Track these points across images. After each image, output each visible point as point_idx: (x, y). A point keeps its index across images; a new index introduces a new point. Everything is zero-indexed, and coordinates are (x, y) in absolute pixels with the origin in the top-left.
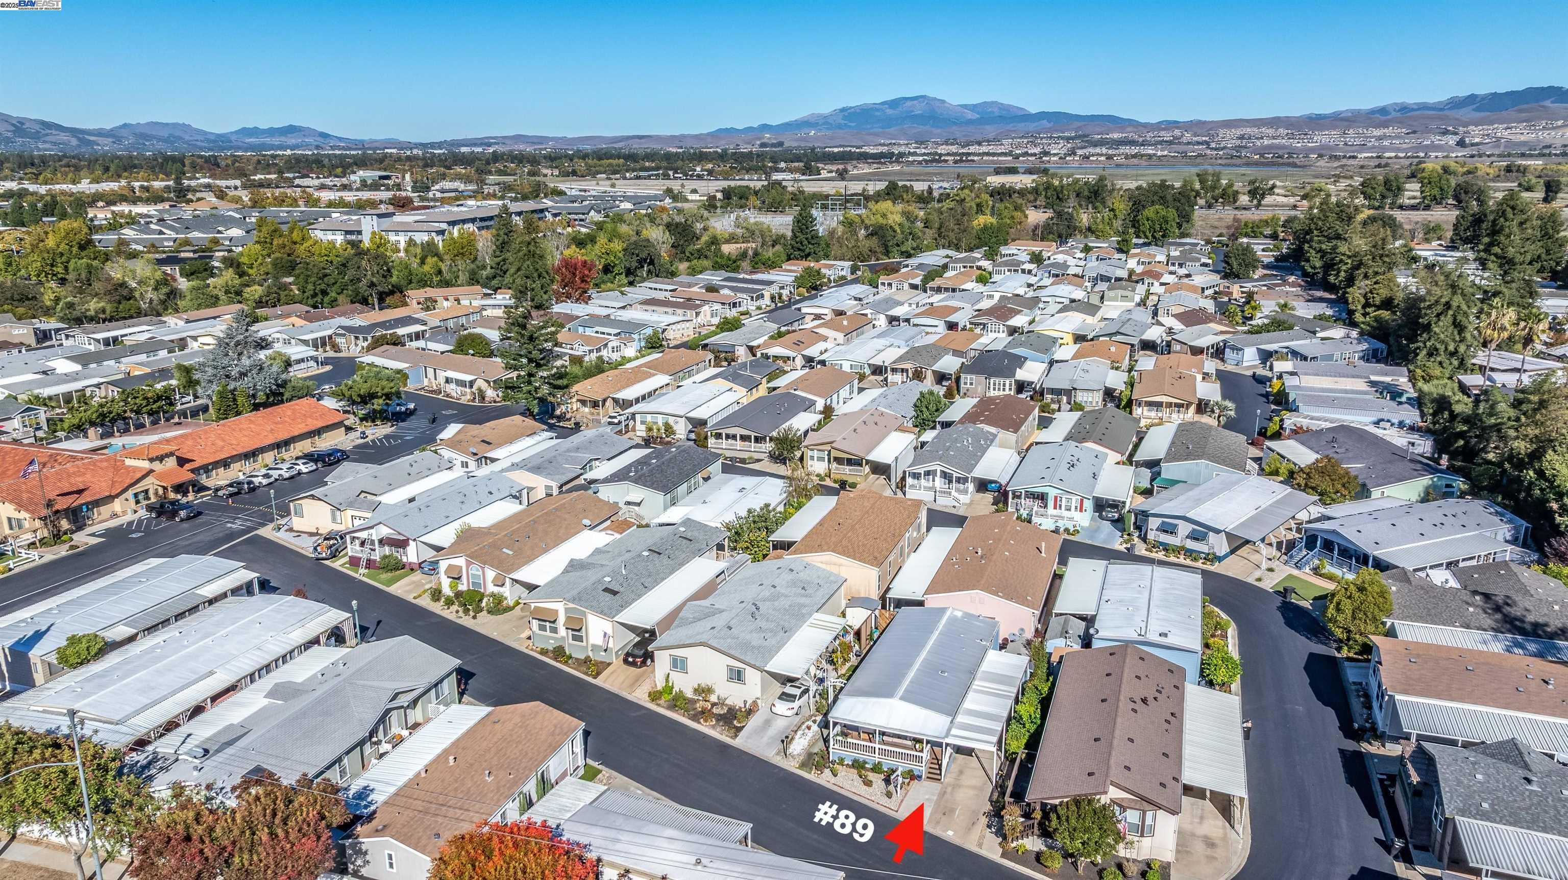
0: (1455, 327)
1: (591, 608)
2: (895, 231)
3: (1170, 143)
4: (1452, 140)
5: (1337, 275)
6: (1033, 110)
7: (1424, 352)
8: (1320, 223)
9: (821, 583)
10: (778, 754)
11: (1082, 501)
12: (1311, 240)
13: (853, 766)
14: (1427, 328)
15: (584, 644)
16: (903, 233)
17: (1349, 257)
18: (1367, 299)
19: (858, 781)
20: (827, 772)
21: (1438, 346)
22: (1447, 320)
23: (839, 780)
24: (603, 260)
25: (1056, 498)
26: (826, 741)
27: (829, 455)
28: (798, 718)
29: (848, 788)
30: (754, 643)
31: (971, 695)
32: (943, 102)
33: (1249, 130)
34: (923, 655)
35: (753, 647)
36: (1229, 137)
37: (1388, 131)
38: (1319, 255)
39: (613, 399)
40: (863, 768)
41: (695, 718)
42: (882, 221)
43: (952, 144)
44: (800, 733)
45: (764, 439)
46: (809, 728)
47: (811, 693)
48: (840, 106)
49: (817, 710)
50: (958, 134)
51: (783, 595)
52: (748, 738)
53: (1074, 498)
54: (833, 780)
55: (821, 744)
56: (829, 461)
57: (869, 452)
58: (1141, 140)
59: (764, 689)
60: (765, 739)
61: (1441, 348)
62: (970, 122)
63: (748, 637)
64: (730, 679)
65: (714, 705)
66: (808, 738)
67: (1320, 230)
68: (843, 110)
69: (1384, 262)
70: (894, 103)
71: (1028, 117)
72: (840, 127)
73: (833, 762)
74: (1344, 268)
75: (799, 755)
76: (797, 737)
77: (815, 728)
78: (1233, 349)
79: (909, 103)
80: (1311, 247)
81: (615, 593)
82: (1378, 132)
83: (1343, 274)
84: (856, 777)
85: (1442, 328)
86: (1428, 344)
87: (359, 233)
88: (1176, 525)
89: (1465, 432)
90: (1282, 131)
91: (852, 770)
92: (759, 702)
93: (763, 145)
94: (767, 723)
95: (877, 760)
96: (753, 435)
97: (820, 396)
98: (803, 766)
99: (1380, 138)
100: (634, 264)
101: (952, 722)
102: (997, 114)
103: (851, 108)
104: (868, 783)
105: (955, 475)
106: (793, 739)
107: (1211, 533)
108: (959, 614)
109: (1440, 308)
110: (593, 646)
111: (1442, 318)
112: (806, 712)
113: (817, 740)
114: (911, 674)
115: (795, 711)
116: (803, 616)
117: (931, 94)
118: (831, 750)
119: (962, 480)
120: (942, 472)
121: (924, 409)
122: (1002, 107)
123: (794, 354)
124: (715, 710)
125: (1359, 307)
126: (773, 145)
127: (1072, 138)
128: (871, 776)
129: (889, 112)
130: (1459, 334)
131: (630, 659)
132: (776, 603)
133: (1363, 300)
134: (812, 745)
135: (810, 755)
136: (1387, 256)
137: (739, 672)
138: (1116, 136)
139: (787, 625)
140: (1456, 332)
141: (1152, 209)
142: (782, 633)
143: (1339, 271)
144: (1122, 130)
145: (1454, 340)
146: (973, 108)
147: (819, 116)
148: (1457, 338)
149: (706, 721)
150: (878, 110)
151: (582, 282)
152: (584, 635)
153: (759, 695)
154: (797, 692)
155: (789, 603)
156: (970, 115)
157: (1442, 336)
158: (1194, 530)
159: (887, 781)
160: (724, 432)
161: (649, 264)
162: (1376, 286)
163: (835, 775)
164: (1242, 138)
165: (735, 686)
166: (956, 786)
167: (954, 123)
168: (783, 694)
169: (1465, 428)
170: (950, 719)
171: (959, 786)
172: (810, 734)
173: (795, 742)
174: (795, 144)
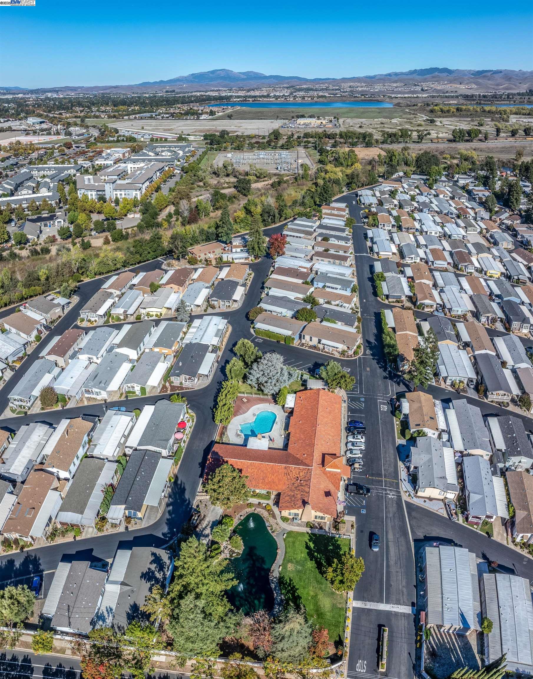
3: (326, 89)
4: (419, 88)
6: (268, 74)
32: (232, 71)
36: (346, 86)
62: (243, 80)
68: (193, 75)
70: (213, 72)
71: (266, 77)
72: (194, 82)
79: (219, 72)
82: (394, 85)
87: (104, 191)
90: (362, 84)
93: (167, 92)
126: (171, 92)
127: (289, 88)
129: (211, 75)
138: (305, 86)
147: (183, 77)
167: (239, 80)
174: (179, 91)
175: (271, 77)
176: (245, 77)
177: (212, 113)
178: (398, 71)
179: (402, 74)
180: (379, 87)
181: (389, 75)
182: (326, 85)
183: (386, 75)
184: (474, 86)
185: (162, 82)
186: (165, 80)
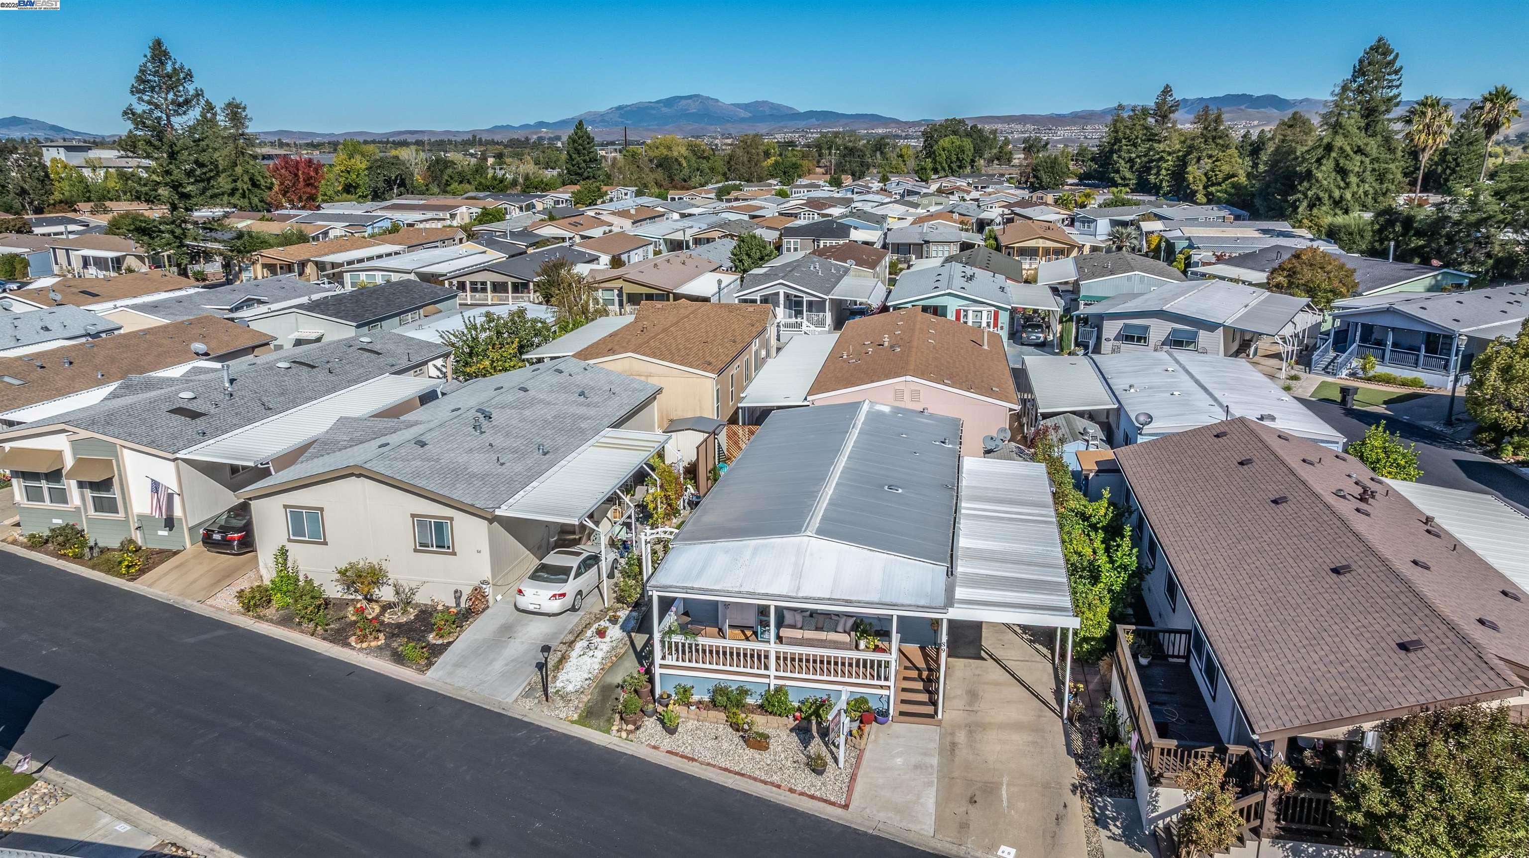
0: (1338, 172)
1: (130, 436)
2: (680, 164)
5: (1158, 174)
7: (1305, 204)
8: (1128, 132)
9: (617, 390)
10: (527, 695)
11: (996, 315)
12: (1120, 150)
13: (714, 704)
14: (1308, 175)
15: (121, 515)
16: (690, 166)
17: (1169, 154)
18: (1208, 179)
19: (731, 740)
20: (650, 724)
21: (1321, 194)
22: (1328, 165)
23: (683, 741)
24: (342, 180)
25: (958, 312)
26: (644, 656)
27: (620, 295)
28: (573, 620)
29: (707, 756)
30: (474, 469)
31: (964, 525)
32: (717, 101)
33: (1000, 126)
34: (842, 462)
35: (473, 475)
38: (1128, 165)
39: (316, 263)
40: (740, 705)
41: (339, 637)
42: (665, 152)
43: (727, 138)
44: (580, 645)
45: (525, 286)
46: (601, 633)
47: (605, 566)
48: (616, 105)
49: (620, 599)
50: (732, 131)
51: (541, 401)
52: (457, 665)
53: (985, 310)
54: (667, 742)
55: (631, 667)
56: (621, 304)
57: (676, 288)
58: (904, 134)
59: (498, 560)
60: (498, 666)
61: (1325, 196)
62: (743, 120)
63: (463, 459)
64: (422, 547)
65: (387, 607)
66: (599, 654)
67: (1128, 139)
68: (620, 108)
69: (1217, 145)
70: (670, 102)
71: (798, 116)
73: (664, 700)
74: (1165, 165)
75: (580, 692)
76: (574, 654)
77: (615, 632)
78: (1083, 222)
79: (683, 102)
80: (1120, 157)
81: (195, 415)
83: (1164, 172)
84: (723, 730)
85: (1325, 174)
86: (1310, 193)
88: (1146, 328)
89: (1423, 247)
90: (1029, 127)
91: (713, 714)
92: (488, 590)
94: (506, 631)
95: (774, 683)
96: (510, 281)
97: (604, 252)
98: (589, 715)
100: (381, 184)
101: (950, 572)
102: (768, 112)
103: (627, 106)
104: (759, 742)
105: (806, 298)
106: (563, 659)
107: (1202, 333)
108: (886, 409)
109: (1320, 152)
110: (141, 517)
111: (1324, 161)
112: (593, 604)
113: (620, 658)
114: (829, 492)
115: (568, 601)
116: (582, 431)
117: (705, 94)
118: (657, 671)
119: (816, 306)
120: (787, 296)
121: (745, 257)
122: (772, 106)
123: (571, 235)
124: (387, 618)
125: (1201, 187)
126: (551, 139)
128: (761, 723)
129: (665, 110)
130: (1343, 180)
131: (217, 537)
132: (527, 413)
133: (1204, 179)
134: (609, 668)
135: (606, 691)
136: (1220, 137)
137: (439, 527)
138: (880, 131)
139: (548, 444)
140: (1339, 179)
141: (947, 139)
142: (537, 455)
143: (1159, 169)
144: (886, 126)
145: (1339, 188)
146: (746, 107)
148: (1342, 184)
149: (362, 639)
150: (654, 108)
151: (308, 185)
152: (118, 495)
153: (487, 574)
154: (574, 562)
155: (553, 413)
156: (743, 114)
157: (1325, 182)
158: (1175, 331)
159: (803, 732)
160: (467, 280)
161: (399, 186)
162: (1218, 163)
163: (671, 731)
165: (433, 561)
166: (974, 728)
167: (728, 121)
168: (544, 568)
169: (1421, 243)
170: (942, 569)
171: (983, 727)
172: (604, 646)
173: (570, 666)
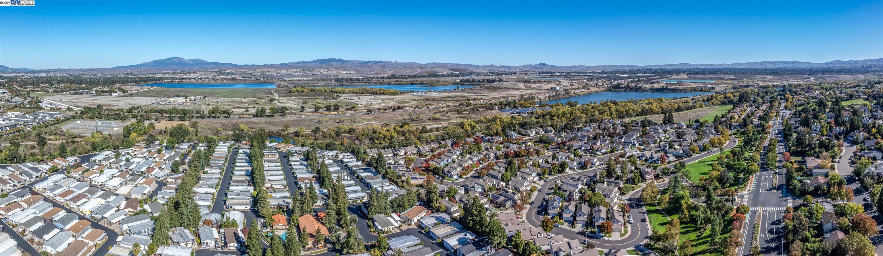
4: (311, 73)
6: (209, 61)
36: (259, 72)
37: (298, 70)
62: (191, 65)
68: (154, 61)
70: (169, 59)
72: (153, 66)
82: (295, 71)
90: (273, 70)
93: (127, 74)
99: (296, 72)
122: (200, 60)
127: (216, 72)
129: (168, 61)
138: (229, 71)
144: (231, 69)
146: (192, 61)
164: (262, 72)
174: (137, 73)
175: (212, 63)
176: (193, 63)
177: (124, 91)
178: (305, 60)
179: (308, 62)
180: (283, 72)
181: (299, 63)
182: (245, 70)
183: (297, 63)
184: (353, 72)
185: (131, 66)
186: (134, 65)
